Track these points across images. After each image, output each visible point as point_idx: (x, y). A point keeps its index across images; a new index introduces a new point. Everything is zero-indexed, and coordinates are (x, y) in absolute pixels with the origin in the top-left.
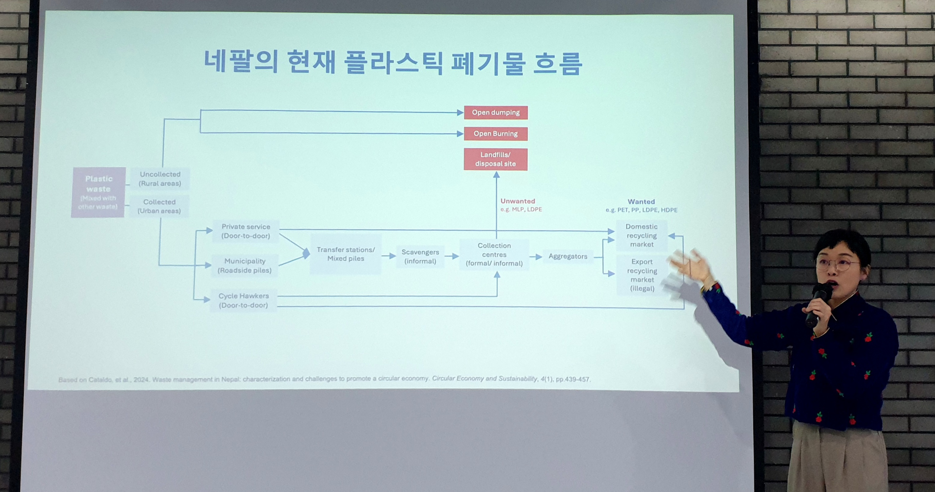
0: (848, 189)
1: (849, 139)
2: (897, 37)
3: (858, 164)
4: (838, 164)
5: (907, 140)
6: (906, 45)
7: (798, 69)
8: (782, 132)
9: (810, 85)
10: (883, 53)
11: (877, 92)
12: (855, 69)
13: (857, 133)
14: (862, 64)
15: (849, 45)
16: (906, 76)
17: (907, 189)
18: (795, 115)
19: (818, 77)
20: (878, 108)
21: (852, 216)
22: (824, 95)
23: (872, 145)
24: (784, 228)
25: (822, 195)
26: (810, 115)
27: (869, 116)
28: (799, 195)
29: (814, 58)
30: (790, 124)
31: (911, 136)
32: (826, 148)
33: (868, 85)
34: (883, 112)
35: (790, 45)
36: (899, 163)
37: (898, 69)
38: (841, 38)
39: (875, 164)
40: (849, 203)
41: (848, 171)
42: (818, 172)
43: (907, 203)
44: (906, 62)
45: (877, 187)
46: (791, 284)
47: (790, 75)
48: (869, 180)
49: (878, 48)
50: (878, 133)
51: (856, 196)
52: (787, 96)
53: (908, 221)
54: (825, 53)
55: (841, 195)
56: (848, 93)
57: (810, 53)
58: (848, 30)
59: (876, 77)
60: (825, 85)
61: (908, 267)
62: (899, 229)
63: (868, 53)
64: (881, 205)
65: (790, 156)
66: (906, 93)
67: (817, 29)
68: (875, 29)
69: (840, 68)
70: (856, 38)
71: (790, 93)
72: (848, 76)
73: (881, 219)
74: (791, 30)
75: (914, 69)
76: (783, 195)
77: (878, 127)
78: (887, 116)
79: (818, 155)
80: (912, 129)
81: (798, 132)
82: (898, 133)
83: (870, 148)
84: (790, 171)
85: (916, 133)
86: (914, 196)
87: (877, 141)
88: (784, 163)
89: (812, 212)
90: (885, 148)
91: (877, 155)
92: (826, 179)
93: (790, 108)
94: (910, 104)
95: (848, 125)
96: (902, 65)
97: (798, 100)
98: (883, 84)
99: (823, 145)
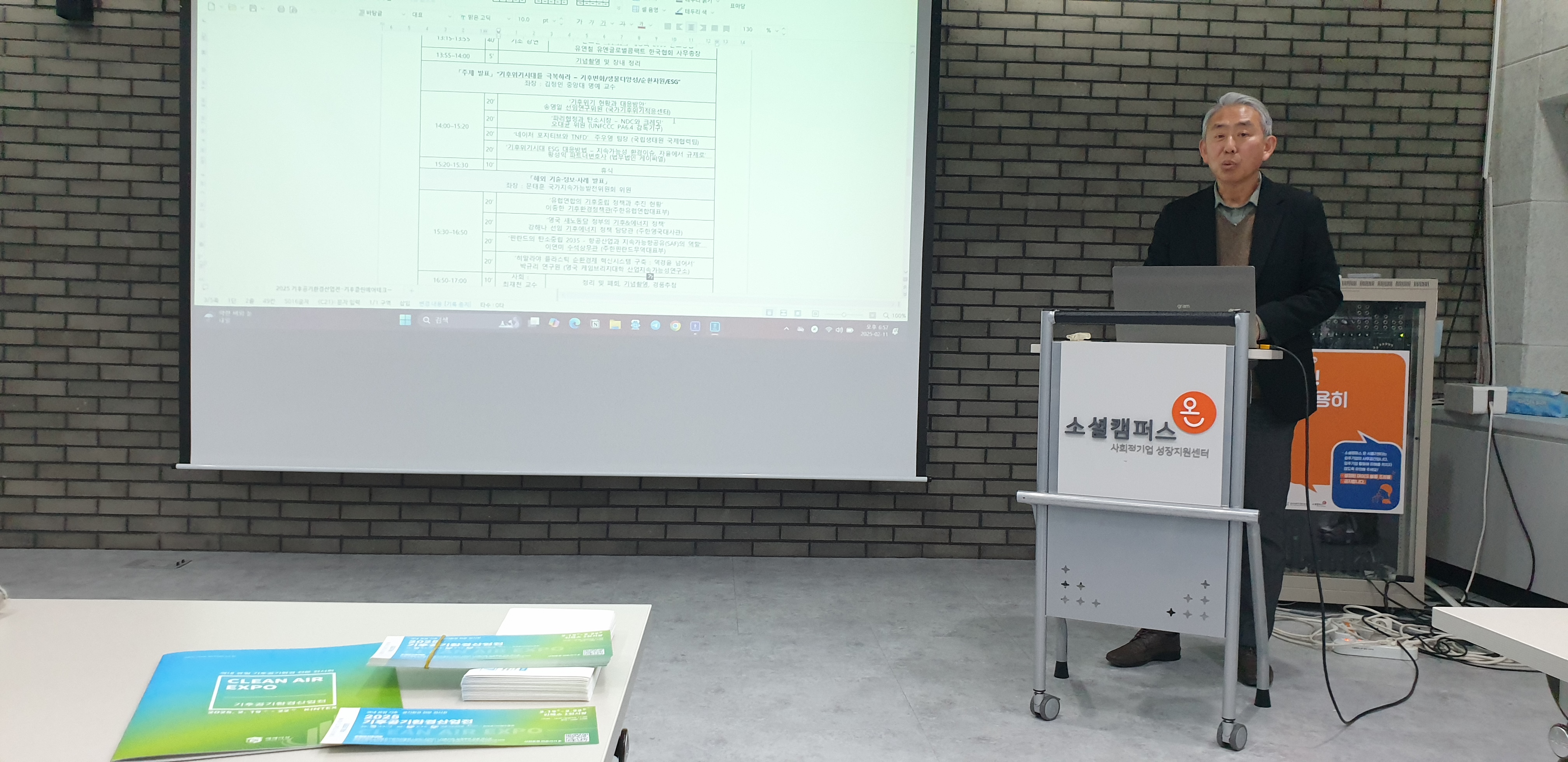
0: (1029, 146)
1: (1033, 95)
3: (1040, 120)
4: (1021, 120)
5: (1091, 97)
7: (987, 20)
8: (967, 85)
9: (996, 37)
11: (1064, 47)
12: (1043, 22)
13: (1042, 88)
14: (1051, 17)
16: (1094, 32)
17: (1087, 147)
18: (979, 69)
19: (1006, 30)
20: (1064, 64)
21: (1030, 173)
22: (1011, 49)
23: (1056, 100)
24: (963, 184)
25: (1003, 152)
26: (995, 69)
27: (1054, 71)
28: (979, 151)
30: (976, 78)
31: (1094, 94)
32: (1010, 104)
33: (1055, 39)
34: (1068, 68)
36: (1080, 121)
37: (1085, 24)
39: (1056, 121)
40: (1029, 160)
41: (1031, 128)
42: (1001, 128)
43: (1087, 162)
44: (1095, 17)
45: (1058, 145)
46: (966, 241)
47: (979, 27)
48: (1050, 137)
50: (1062, 89)
51: (1036, 153)
52: (974, 48)
53: (1086, 180)
55: (1022, 153)
56: (1035, 47)
59: (1064, 31)
60: (1013, 38)
61: (1083, 226)
62: (1077, 187)
64: (1060, 163)
65: (974, 111)
66: (1093, 49)
69: (1029, 21)
71: (977, 45)
72: (1036, 30)
73: (1060, 178)
75: (1103, 25)
76: (964, 151)
77: (1062, 83)
78: (1074, 72)
79: (1002, 110)
80: (1096, 85)
81: (984, 86)
82: (1081, 90)
83: (1053, 105)
84: (973, 126)
85: (1100, 90)
86: (1094, 154)
87: (1060, 98)
88: (966, 118)
89: (992, 169)
90: (1068, 105)
91: (1060, 112)
92: (1007, 136)
93: (976, 61)
94: (1096, 61)
95: (1033, 80)
96: (1090, 20)
97: (985, 53)
98: (1070, 39)
99: (1007, 100)
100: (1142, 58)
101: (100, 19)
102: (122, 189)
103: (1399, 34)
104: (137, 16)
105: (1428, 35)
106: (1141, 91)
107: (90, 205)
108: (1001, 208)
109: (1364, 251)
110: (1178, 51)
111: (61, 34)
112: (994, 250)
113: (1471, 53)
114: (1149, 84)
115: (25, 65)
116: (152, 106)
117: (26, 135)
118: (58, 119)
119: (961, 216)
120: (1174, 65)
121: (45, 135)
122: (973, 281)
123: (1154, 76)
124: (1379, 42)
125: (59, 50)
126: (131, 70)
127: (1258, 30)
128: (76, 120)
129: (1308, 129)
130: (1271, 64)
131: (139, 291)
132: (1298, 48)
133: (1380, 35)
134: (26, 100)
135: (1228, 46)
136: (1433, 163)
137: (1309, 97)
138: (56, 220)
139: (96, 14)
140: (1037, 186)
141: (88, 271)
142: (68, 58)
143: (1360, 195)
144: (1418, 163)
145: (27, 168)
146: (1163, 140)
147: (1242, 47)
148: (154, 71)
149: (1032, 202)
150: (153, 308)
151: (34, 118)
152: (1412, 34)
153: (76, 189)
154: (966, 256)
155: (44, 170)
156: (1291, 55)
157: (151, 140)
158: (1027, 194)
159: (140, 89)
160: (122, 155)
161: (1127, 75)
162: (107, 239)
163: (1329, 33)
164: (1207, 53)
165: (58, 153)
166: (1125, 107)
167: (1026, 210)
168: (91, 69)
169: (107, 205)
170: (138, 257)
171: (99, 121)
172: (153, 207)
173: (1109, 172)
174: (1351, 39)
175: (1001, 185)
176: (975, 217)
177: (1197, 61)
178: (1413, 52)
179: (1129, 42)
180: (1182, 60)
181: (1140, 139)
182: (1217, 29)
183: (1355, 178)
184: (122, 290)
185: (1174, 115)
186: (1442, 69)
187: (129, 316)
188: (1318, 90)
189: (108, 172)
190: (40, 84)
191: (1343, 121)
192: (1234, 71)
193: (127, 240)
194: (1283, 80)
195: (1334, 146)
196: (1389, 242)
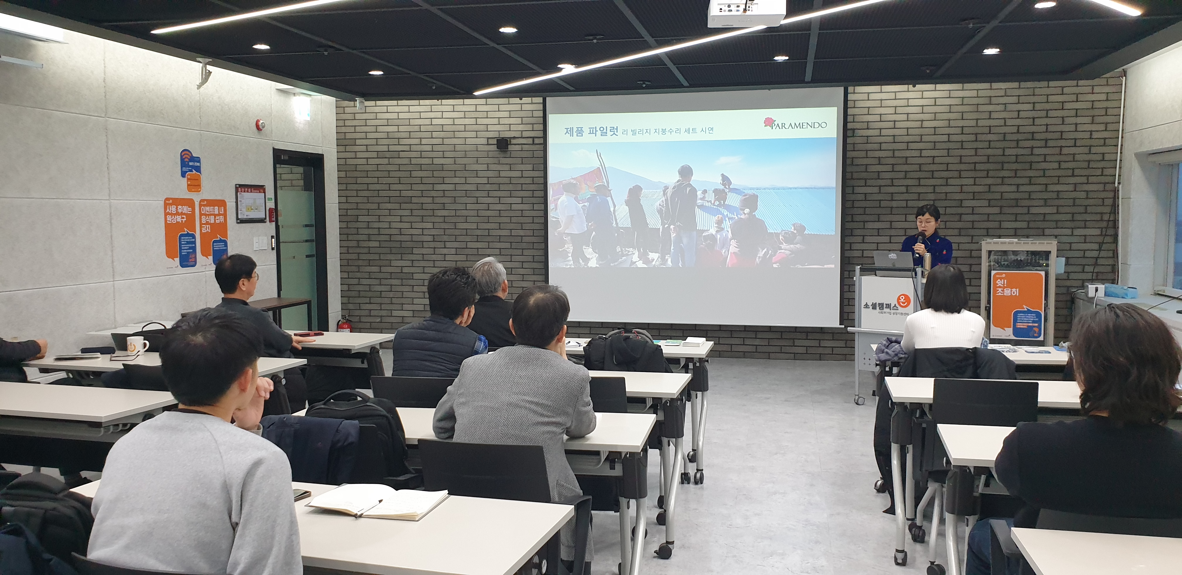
0: (892, 179)
1: (894, 157)
2: (919, 109)
3: (897, 168)
4: (889, 168)
5: (921, 156)
6: (923, 113)
7: (871, 125)
8: (863, 154)
9: (877, 132)
10: (911, 117)
11: (908, 135)
12: (898, 125)
13: (897, 154)
14: (901, 122)
15: (895, 113)
16: (922, 128)
17: (919, 179)
18: (869, 146)
19: (881, 129)
20: (908, 143)
22: (883, 137)
23: (904, 159)
24: (862, 197)
25: (881, 182)
26: (876, 146)
27: (903, 146)
28: (869, 182)
29: (879, 120)
30: (867, 151)
32: (883, 161)
33: (904, 132)
34: (910, 144)
35: (868, 114)
36: (917, 167)
37: (918, 124)
38: (892, 111)
39: (905, 168)
40: (892, 186)
41: (893, 171)
42: (879, 172)
43: (919, 185)
44: (922, 121)
45: (905, 178)
46: (864, 222)
47: (868, 129)
48: (902, 175)
49: (909, 115)
50: (908, 154)
51: (896, 182)
52: (866, 138)
53: (919, 193)
54: (884, 118)
55: (889, 182)
56: (894, 136)
57: (877, 118)
58: (896, 107)
59: (908, 128)
60: (884, 132)
62: (915, 196)
63: (904, 117)
64: (907, 186)
65: (866, 165)
66: (921, 135)
67: (881, 107)
68: (908, 106)
69: (891, 125)
70: (899, 110)
71: (867, 136)
72: (894, 128)
73: (907, 193)
74: (869, 108)
75: (926, 124)
76: (862, 183)
77: (907, 151)
78: (912, 146)
79: (879, 164)
81: (870, 154)
82: (917, 153)
83: (903, 161)
84: (866, 172)
85: (924, 153)
86: (922, 182)
87: (907, 158)
88: (863, 168)
89: (876, 190)
90: (910, 161)
91: (907, 164)
92: (882, 175)
93: (867, 143)
94: (923, 140)
95: (894, 150)
96: (920, 123)
97: (871, 140)
98: (911, 131)
99: (882, 159)
100: (945, 138)
101: (511, 148)
102: (519, 214)
103: (1073, 120)
104: (523, 146)
105: (1088, 120)
106: (945, 153)
107: (507, 220)
108: (880, 207)
109: (1057, 221)
110: (962, 134)
111: (497, 154)
112: (877, 225)
113: (1110, 127)
114: (948, 149)
115: (484, 167)
116: (529, 181)
117: (485, 194)
118: (496, 187)
119: (861, 211)
120: (961, 140)
121: (492, 194)
122: (868, 239)
123: (951, 146)
124: (1063, 124)
125: (496, 161)
126: (522, 167)
127: (1002, 122)
128: (502, 187)
129: (1027, 166)
130: (1008, 137)
131: (526, 252)
132: (1022, 129)
133: (1063, 121)
134: (485, 181)
135: (987, 130)
136: (1091, 179)
137: (1028, 152)
138: (496, 226)
139: (509, 146)
140: (896, 197)
141: (508, 245)
142: (499, 164)
143: (1054, 195)
144: (1084, 179)
145: (485, 206)
146: (956, 174)
147: (993, 130)
148: (530, 167)
149: (894, 204)
150: (530, 259)
151: (488, 187)
152: (1079, 120)
153: (503, 214)
154: (864, 228)
155: (492, 207)
156: (1018, 132)
157: (529, 194)
158: (892, 200)
159: (525, 174)
160: (519, 200)
161: (938, 146)
162: (514, 233)
163: (1037, 122)
164: (976, 134)
165: (496, 200)
166: (937, 160)
167: (892, 208)
168: (507, 167)
169: (514, 220)
170: (525, 239)
171: (511, 187)
172: (530, 220)
173: (931, 189)
174: (1048, 124)
175: (879, 197)
176: (868, 211)
177: (973, 137)
178: (1080, 128)
179: (938, 131)
180: (964, 138)
181: (945, 174)
182: (981, 123)
183: (1051, 188)
184: (519, 252)
185: (961, 163)
186: (1095, 135)
187: (523, 262)
188: (1032, 148)
189: (514, 207)
190: (490, 174)
191: (1045, 161)
192: (990, 141)
193: (521, 233)
194: (1014, 144)
195: (1041, 173)
196: (1069, 217)
